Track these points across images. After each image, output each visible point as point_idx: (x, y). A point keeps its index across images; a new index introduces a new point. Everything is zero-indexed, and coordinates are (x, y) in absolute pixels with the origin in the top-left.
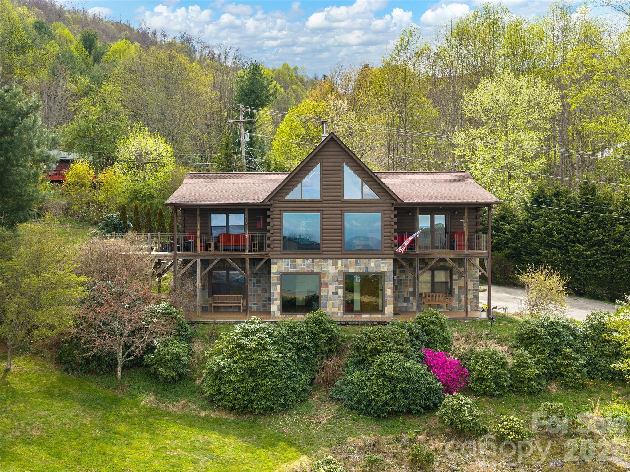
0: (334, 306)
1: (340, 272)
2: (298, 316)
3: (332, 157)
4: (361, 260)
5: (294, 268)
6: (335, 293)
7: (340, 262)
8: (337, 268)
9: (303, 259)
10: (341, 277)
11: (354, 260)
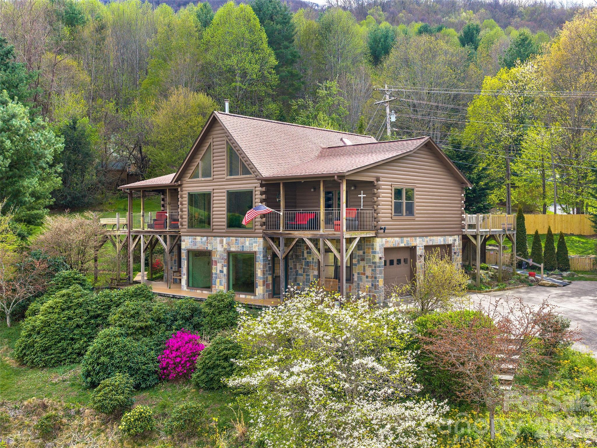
0: (221, 284)
1: (225, 249)
2: (198, 291)
3: (220, 135)
4: (239, 238)
5: (195, 245)
6: (221, 271)
7: (225, 239)
8: (222, 246)
9: (201, 236)
10: (225, 255)
11: (234, 238)
